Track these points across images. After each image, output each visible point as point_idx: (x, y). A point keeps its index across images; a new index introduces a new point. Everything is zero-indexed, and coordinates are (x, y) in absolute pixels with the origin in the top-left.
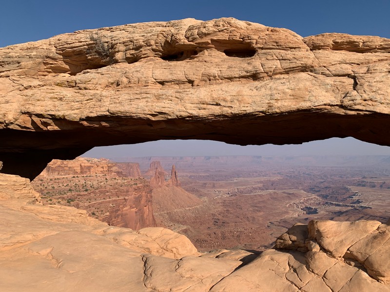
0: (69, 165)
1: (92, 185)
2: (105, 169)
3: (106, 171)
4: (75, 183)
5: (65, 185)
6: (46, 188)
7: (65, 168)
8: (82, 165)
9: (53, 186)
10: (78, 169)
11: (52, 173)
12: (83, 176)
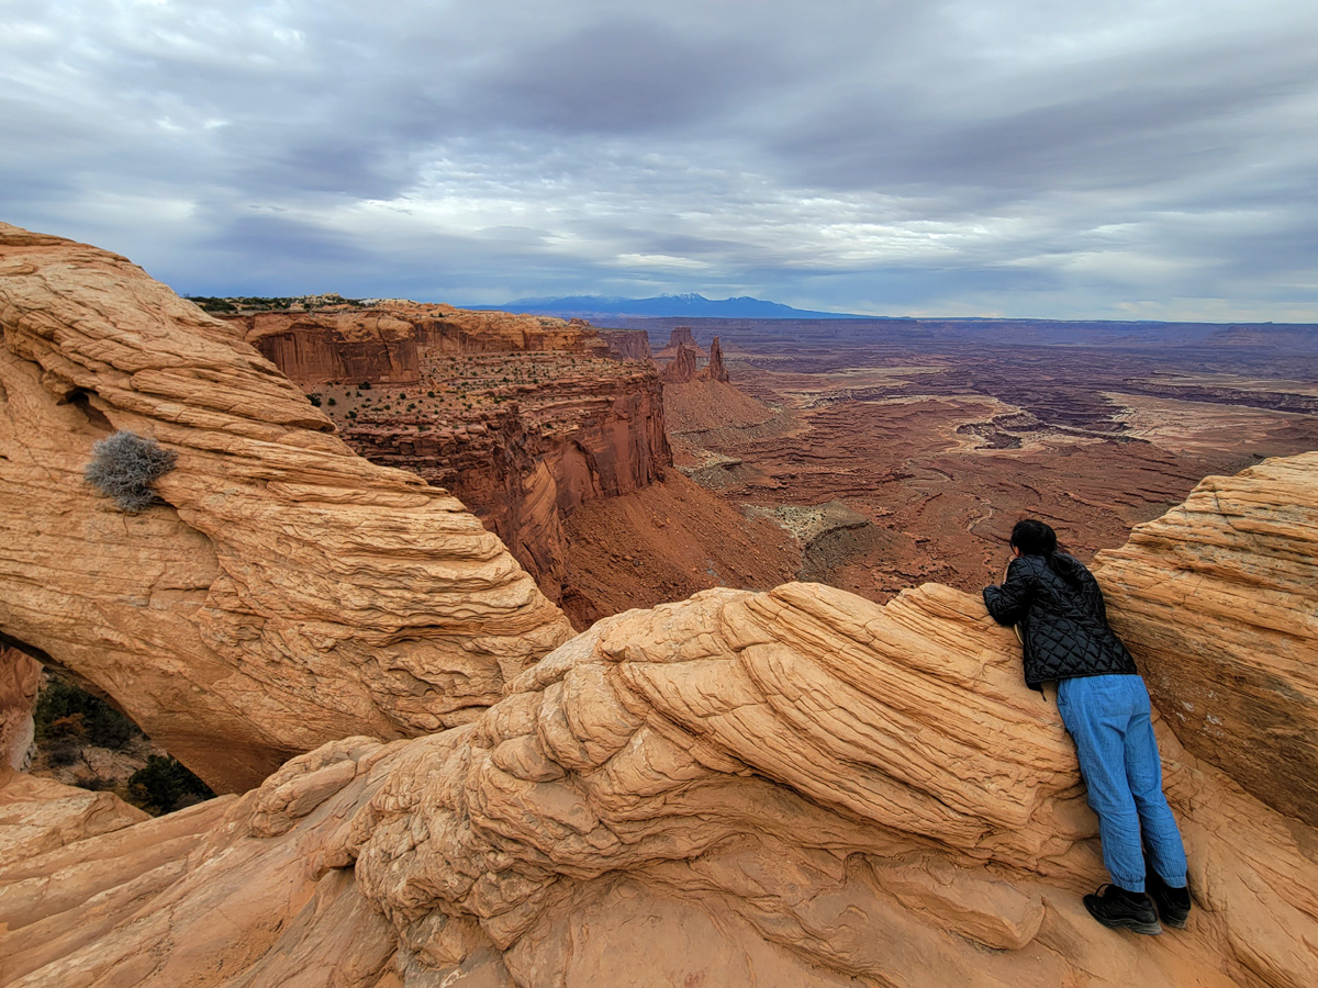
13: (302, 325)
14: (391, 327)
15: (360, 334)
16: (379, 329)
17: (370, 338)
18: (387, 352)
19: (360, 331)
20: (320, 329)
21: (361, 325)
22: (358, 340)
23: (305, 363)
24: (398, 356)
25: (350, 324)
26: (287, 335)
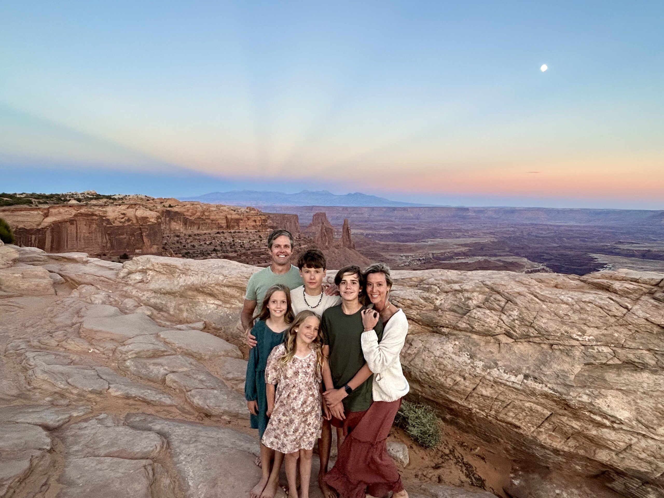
0: (212, 217)
1: (242, 244)
2: (258, 223)
3: (260, 226)
4: (220, 241)
5: (208, 243)
6: (184, 246)
7: (207, 220)
8: (229, 216)
9: (192, 244)
10: (223, 223)
11: (191, 226)
12: (229, 231)
13: (82, 214)
14: (145, 215)
15: (123, 220)
16: (136, 217)
17: (130, 223)
18: (141, 233)
19: (122, 218)
20: (94, 217)
21: (124, 214)
22: (121, 224)
23: (82, 241)
24: (148, 235)
25: (116, 213)
26: (71, 221)
